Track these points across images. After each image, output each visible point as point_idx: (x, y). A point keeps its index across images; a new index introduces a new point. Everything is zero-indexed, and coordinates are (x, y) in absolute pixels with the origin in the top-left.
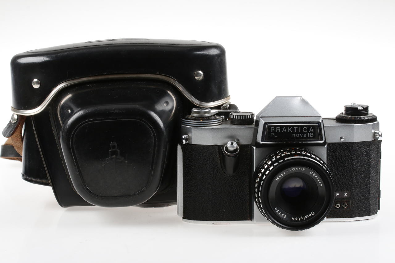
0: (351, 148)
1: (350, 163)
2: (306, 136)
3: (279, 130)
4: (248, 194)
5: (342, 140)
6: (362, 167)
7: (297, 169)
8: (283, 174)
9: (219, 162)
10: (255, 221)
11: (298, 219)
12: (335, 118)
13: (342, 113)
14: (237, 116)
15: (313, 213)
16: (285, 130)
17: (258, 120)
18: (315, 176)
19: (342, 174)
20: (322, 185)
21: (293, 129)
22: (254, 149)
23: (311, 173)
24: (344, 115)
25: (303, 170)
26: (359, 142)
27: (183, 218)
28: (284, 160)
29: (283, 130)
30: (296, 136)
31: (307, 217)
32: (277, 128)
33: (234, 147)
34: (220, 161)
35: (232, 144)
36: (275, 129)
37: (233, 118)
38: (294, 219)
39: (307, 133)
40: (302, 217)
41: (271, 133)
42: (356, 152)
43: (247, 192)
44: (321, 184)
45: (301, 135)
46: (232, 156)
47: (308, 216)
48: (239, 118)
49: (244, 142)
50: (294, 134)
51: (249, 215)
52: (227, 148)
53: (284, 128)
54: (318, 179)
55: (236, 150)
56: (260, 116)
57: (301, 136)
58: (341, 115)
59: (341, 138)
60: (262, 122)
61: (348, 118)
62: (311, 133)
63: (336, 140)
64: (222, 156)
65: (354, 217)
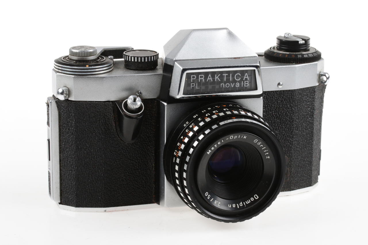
0: (292, 98)
1: (289, 118)
2: (238, 86)
3: (203, 78)
4: (154, 167)
5: (280, 87)
6: (303, 122)
7: (236, 137)
8: (217, 145)
9: (114, 125)
10: (165, 205)
11: (236, 206)
12: (263, 54)
13: (274, 48)
14: (136, 58)
15: (257, 197)
16: (211, 79)
17: (172, 64)
18: (261, 144)
19: (279, 134)
20: (269, 158)
21: (221, 77)
22: (164, 105)
23: (256, 141)
24: (276, 51)
25: (245, 137)
26: (302, 89)
27: (60, 203)
28: (218, 124)
29: (208, 79)
30: (225, 86)
31: (248, 202)
32: (200, 76)
33: (136, 104)
34: (115, 123)
35: (135, 100)
36: (198, 78)
37: (130, 60)
38: (230, 207)
39: (240, 82)
40: (241, 203)
41: (191, 84)
42: (298, 102)
43: (152, 164)
44: (267, 155)
45: (233, 84)
46: (134, 117)
47: (250, 202)
48: (139, 61)
49: (148, 95)
50: (223, 84)
51: (154, 196)
52: (126, 104)
53: (210, 75)
54: (265, 149)
55: (140, 108)
56: (174, 60)
57: (233, 87)
58: (272, 50)
59: (279, 84)
60: (178, 68)
61: (286, 56)
62: (245, 82)
63: (273, 88)
64: (119, 117)
65: (293, 190)
